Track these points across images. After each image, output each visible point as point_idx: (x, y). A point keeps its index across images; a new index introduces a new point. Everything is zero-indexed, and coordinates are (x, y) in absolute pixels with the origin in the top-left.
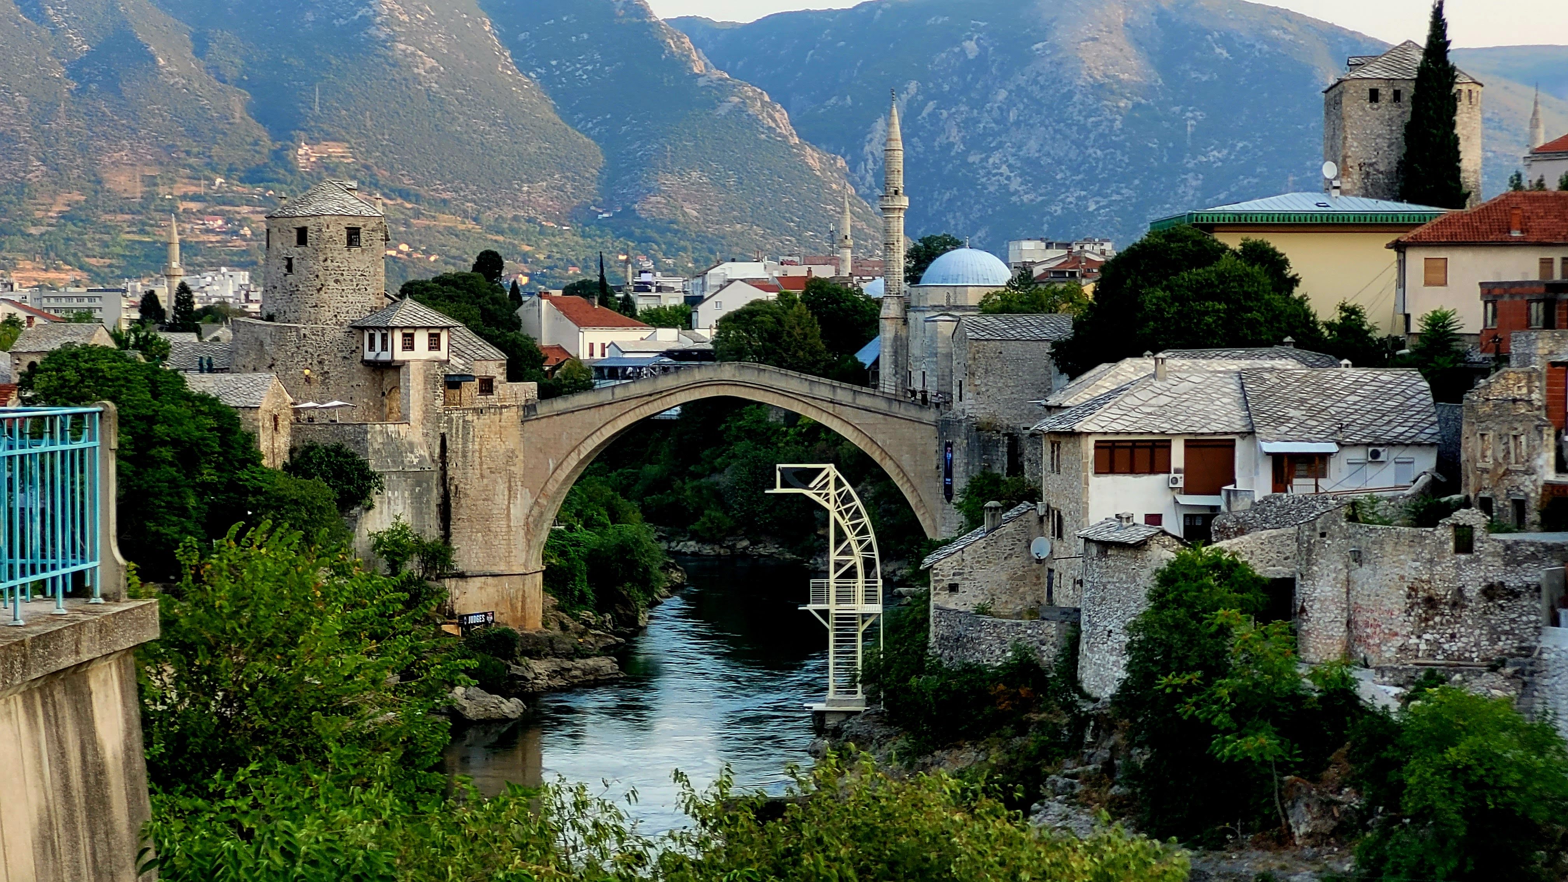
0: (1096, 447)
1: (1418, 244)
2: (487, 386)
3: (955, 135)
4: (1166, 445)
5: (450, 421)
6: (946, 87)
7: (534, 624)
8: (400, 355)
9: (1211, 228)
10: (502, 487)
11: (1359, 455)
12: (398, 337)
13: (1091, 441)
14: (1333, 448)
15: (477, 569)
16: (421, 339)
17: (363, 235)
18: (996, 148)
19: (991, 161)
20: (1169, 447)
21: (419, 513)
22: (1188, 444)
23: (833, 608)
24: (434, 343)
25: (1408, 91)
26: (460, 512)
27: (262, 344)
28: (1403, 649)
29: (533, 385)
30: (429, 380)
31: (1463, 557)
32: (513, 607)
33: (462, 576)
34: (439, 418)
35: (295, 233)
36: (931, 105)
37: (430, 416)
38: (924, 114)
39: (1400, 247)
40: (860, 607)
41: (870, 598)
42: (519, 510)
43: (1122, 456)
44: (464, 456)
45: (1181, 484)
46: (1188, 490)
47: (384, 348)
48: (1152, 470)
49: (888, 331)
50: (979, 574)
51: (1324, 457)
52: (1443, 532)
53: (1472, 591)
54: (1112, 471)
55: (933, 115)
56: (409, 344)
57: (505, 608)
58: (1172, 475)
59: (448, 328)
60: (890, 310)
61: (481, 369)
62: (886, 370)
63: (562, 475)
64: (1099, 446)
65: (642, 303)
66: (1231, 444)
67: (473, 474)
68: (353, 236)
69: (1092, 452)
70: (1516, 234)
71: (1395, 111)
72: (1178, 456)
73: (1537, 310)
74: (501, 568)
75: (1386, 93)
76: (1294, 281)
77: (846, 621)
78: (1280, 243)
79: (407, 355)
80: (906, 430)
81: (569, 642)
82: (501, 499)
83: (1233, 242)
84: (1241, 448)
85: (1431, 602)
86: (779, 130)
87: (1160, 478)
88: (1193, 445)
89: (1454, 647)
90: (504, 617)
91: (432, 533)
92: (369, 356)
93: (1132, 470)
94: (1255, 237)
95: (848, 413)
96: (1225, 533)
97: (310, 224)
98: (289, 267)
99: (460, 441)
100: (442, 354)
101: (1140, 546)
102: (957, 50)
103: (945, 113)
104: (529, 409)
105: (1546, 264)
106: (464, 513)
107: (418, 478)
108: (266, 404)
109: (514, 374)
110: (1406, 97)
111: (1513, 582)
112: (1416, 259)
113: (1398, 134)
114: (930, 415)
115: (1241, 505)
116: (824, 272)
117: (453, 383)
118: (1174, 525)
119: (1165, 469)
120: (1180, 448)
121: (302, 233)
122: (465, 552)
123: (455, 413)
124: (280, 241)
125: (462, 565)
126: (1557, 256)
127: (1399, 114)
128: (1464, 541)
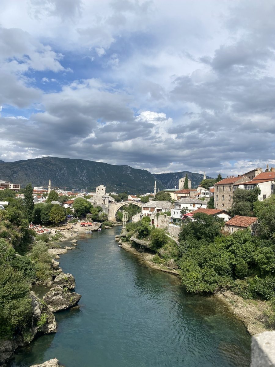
2: (113, 202)
3: (175, 184)
6: (174, 180)
7: (114, 221)
8: (105, 199)
14: (162, 209)
16: (107, 198)
18: (178, 185)
23: (123, 220)
27: (95, 198)
28: (160, 225)
29: (117, 202)
30: (107, 201)
31: (165, 218)
34: (108, 205)
40: (126, 220)
44: (110, 207)
46: (150, 212)
50: (136, 218)
53: (166, 221)
54: (145, 210)
59: (109, 197)
61: (112, 200)
63: (118, 209)
67: (111, 209)
68: (103, 189)
69: (143, 208)
70: (183, 192)
74: (113, 216)
77: (125, 222)
82: (113, 211)
84: (155, 208)
85: (162, 221)
88: (151, 208)
89: (164, 225)
90: (112, 220)
91: (107, 213)
92: (103, 199)
98: (98, 192)
101: (142, 216)
106: (110, 212)
107: (106, 209)
108: (94, 203)
111: (169, 220)
112: (175, 194)
117: (110, 201)
119: (149, 210)
120: (150, 208)
121: (99, 189)
122: (110, 215)
123: (110, 204)
124: (97, 190)
125: (109, 216)
126: (186, 195)
127: (184, 183)
128: (165, 216)
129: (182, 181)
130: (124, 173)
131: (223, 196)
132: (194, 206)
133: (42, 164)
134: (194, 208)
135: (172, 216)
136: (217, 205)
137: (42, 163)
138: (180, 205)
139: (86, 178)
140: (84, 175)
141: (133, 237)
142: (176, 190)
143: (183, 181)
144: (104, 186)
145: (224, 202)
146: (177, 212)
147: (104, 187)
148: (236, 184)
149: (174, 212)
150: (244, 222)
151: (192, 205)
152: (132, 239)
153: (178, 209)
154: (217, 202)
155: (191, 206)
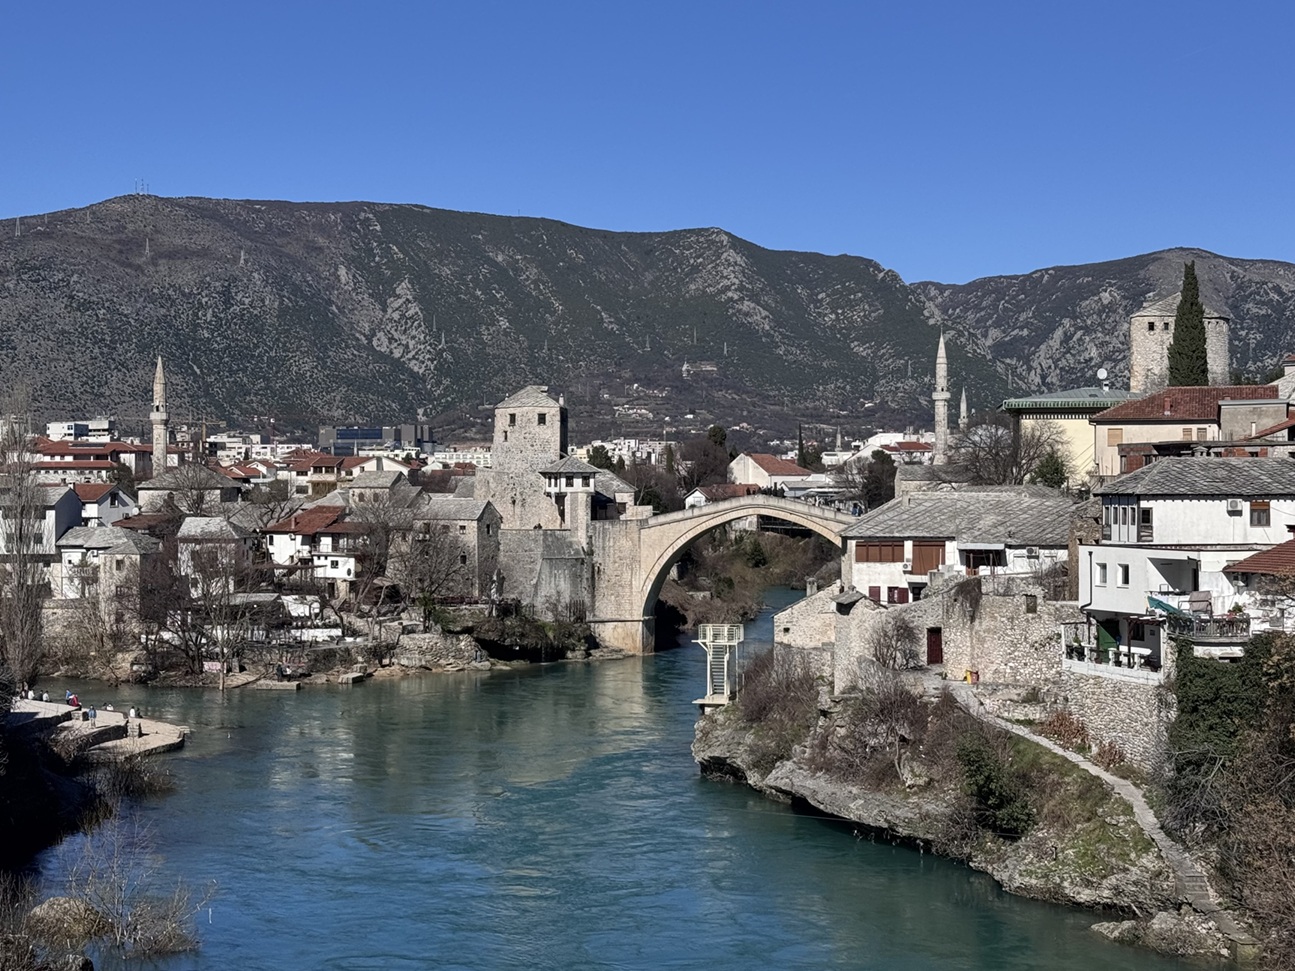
0: (857, 546)
1: (1103, 421)
2: (623, 507)
3: (1094, 352)
4: (900, 545)
5: (595, 528)
6: (1089, 322)
8: (564, 489)
9: (1018, 411)
11: (1022, 552)
12: (563, 480)
13: (853, 542)
14: (1000, 547)
15: (609, 617)
16: (578, 482)
17: (547, 418)
18: (1121, 360)
19: (1118, 368)
20: (903, 546)
21: (574, 584)
22: (916, 544)
23: (710, 641)
24: (586, 482)
25: (1172, 323)
26: (602, 585)
27: (488, 483)
28: (995, 672)
29: (650, 507)
30: (582, 504)
31: (1031, 615)
32: (634, 641)
33: (603, 622)
34: (587, 527)
35: (509, 417)
36: (1080, 333)
37: (582, 526)
38: (1075, 339)
39: (1093, 422)
40: (725, 642)
43: (873, 551)
44: (604, 548)
45: (909, 569)
46: (912, 572)
47: (556, 485)
48: (893, 561)
50: (803, 623)
51: (999, 553)
52: (1019, 599)
53: (1036, 637)
54: (867, 560)
55: (1080, 339)
56: (569, 484)
57: (629, 641)
58: (905, 563)
59: (595, 473)
61: (619, 498)
66: (943, 544)
67: (609, 561)
68: (542, 419)
69: (854, 548)
70: (1167, 413)
71: (1166, 336)
72: (908, 551)
74: (628, 618)
77: (719, 651)
79: (569, 490)
82: (627, 576)
84: (947, 546)
86: (978, 351)
87: (899, 566)
88: (919, 542)
90: (628, 647)
91: (583, 596)
92: (548, 490)
93: (881, 560)
95: (832, 525)
97: (517, 412)
98: (506, 438)
99: (601, 540)
100: (592, 489)
102: (1096, 298)
103: (1088, 339)
104: (645, 522)
105: (1187, 432)
106: (603, 584)
107: (575, 562)
110: (1172, 327)
112: (1104, 429)
113: (1167, 349)
115: (937, 582)
117: (602, 506)
119: (901, 559)
120: (908, 545)
121: (513, 417)
122: (605, 607)
123: (598, 524)
124: (501, 422)
125: (602, 616)
126: (1194, 427)
127: (1168, 338)
128: (1032, 605)
129: (1151, 326)
130: (693, 287)
132: (1261, 517)
134: (1259, 530)
135: (1083, 600)
138: (1146, 516)
139: (412, 343)
140: (396, 316)
141: (789, 764)
142: (1105, 395)
143: (1159, 325)
144: (553, 393)
146: (1126, 569)
147: (552, 402)
149: (1104, 567)
151: (1245, 507)
152: (783, 784)
153: (1134, 540)
155: (1235, 513)
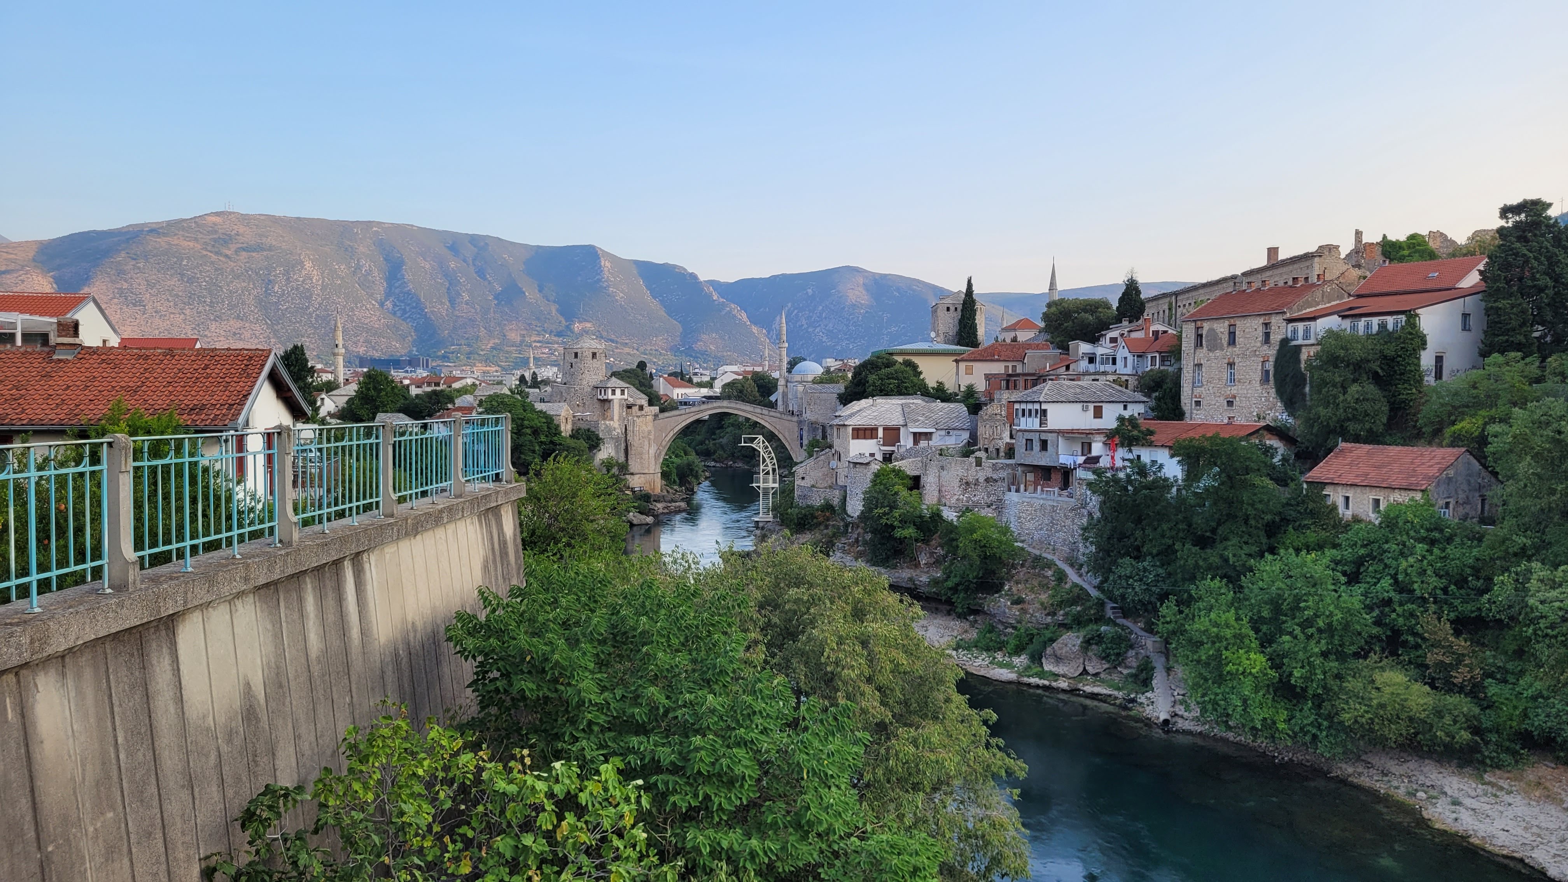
1: (963, 360)
2: (641, 408)
3: (804, 322)
4: (876, 429)
5: (628, 420)
6: (801, 305)
7: (658, 491)
8: (610, 397)
9: (891, 354)
10: (646, 443)
11: (943, 433)
12: (610, 391)
13: (851, 428)
14: (933, 430)
15: (638, 471)
16: (618, 391)
17: (598, 355)
18: (818, 326)
19: (816, 331)
20: (878, 430)
21: (617, 452)
22: (884, 429)
23: (761, 485)
24: (623, 393)
25: (960, 307)
26: (632, 452)
27: (562, 393)
28: (958, 500)
29: (657, 408)
30: (621, 406)
31: (978, 468)
33: (632, 474)
34: (624, 419)
35: (573, 354)
36: (796, 311)
37: (620, 417)
38: (793, 314)
39: (957, 361)
40: (771, 485)
41: (774, 482)
42: (652, 451)
43: (861, 433)
44: (633, 432)
45: (881, 443)
46: (884, 445)
47: (605, 394)
48: (872, 438)
49: (780, 389)
50: (812, 474)
51: (931, 433)
52: (972, 459)
53: (981, 480)
54: (858, 438)
55: (796, 315)
56: (614, 393)
57: (647, 485)
58: (879, 439)
59: (627, 387)
60: (781, 382)
61: (639, 402)
62: (780, 403)
63: (667, 439)
64: (853, 429)
65: (695, 380)
66: (899, 429)
67: (636, 438)
68: (594, 355)
69: (851, 432)
70: (996, 357)
71: (955, 314)
72: (880, 433)
73: (1004, 383)
75: (952, 309)
76: (921, 373)
77: (766, 491)
78: (916, 360)
79: (613, 397)
80: (787, 423)
81: (671, 496)
82: (646, 447)
83: (900, 359)
84: (902, 430)
85: (967, 483)
87: (875, 441)
88: (886, 429)
89: (975, 499)
90: (647, 489)
91: (622, 459)
92: (600, 397)
93: (865, 438)
94: (907, 358)
95: (767, 418)
96: (897, 460)
97: (579, 351)
98: (572, 366)
99: (632, 427)
100: (626, 397)
101: (868, 464)
103: (800, 314)
104: (656, 416)
105: (1007, 367)
107: (617, 439)
108: (563, 414)
109: (651, 404)
110: (959, 310)
111: (995, 477)
112: (962, 365)
113: (957, 322)
114: (795, 419)
115: (902, 450)
116: (758, 369)
117: (629, 407)
118: (879, 457)
119: (876, 437)
120: (881, 430)
121: (576, 354)
122: (634, 466)
123: (629, 417)
125: (632, 470)
126: (1010, 365)
127: (957, 315)
128: (979, 463)
129: (948, 309)
131: (1231, 365)
132: (1098, 413)
133: (198, 246)
134: (1097, 421)
136: (1198, 403)
137: (196, 240)
138: (1044, 412)
145: (1234, 392)
146: (1045, 442)
147: (599, 346)
148: (1296, 315)
150: (1396, 467)
151: (1091, 407)
153: (1037, 426)
154: (1197, 391)
155: (1086, 411)
